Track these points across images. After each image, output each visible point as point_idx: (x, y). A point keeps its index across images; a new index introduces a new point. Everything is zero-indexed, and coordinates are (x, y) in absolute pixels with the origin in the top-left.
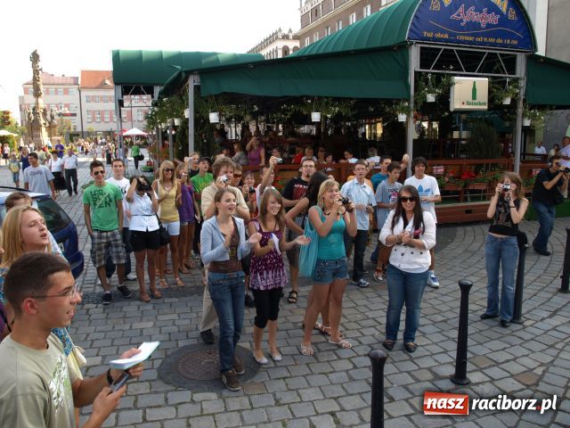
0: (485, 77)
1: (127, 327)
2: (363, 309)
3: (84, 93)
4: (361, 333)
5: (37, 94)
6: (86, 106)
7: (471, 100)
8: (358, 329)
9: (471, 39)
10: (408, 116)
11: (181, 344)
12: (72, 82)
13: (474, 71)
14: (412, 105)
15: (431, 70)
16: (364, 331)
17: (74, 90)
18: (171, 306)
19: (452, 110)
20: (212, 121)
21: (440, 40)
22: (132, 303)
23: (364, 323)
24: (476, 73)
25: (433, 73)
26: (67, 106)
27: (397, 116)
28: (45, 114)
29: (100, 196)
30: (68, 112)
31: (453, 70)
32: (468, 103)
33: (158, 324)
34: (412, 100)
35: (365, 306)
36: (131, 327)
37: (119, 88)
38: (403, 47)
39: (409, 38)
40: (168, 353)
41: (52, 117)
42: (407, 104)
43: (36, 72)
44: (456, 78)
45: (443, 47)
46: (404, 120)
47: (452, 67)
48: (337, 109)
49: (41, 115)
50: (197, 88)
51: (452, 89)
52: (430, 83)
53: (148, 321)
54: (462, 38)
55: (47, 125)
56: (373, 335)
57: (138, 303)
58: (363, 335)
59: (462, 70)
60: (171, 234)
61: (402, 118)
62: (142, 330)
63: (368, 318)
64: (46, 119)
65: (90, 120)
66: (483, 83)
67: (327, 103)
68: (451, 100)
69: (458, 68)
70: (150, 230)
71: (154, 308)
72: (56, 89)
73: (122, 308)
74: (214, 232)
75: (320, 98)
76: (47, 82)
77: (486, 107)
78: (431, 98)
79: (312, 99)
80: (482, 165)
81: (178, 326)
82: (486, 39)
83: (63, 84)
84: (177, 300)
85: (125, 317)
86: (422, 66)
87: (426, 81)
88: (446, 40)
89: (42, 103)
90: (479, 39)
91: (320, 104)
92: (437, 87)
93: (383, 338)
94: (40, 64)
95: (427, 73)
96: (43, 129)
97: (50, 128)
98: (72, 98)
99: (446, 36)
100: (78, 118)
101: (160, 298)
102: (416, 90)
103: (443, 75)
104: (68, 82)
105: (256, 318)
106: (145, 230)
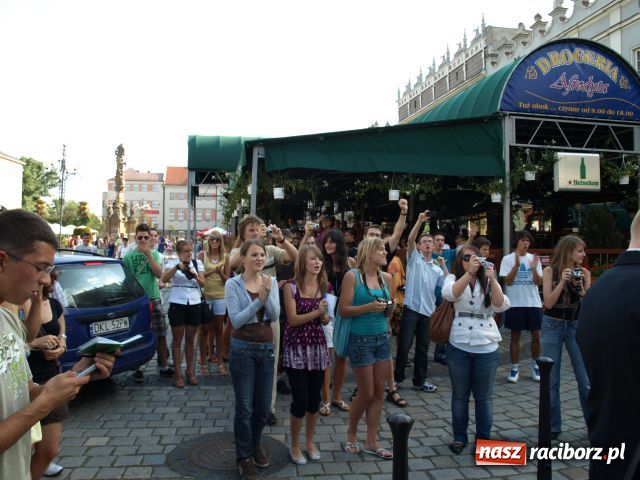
0: (596, 152)
1: (150, 410)
2: (434, 409)
3: (169, 190)
4: (425, 433)
5: (119, 188)
6: (170, 204)
7: (579, 179)
8: (421, 429)
9: (576, 110)
10: (503, 194)
11: (204, 431)
12: (157, 178)
13: (582, 146)
14: (508, 184)
15: (529, 145)
16: (429, 432)
17: (158, 186)
18: (206, 393)
19: (556, 190)
20: (276, 197)
21: (539, 111)
22: (163, 388)
23: (430, 423)
24: (584, 149)
25: (531, 148)
26: (150, 202)
27: (490, 197)
28: (125, 208)
29: (142, 262)
30: (149, 209)
31: (555, 145)
32: (576, 182)
33: (185, 410)
34: (508, 178)
35: (437, 405)
36: (153, 411)
37: (193, 174)
38: (496, 120)
39: (501, 109)
40: (186, 439)
41: (132, 213)
42: (501, 181)
43: (120, 165)
44: (559, 153)
45: (543, 120)
46: (499, 201)
47: (554, 142)
48: (418, 186)
49: (121, 210)
50: (261, 161)
51: (555, 166)
52: (528, 159)
53: (175, 406)
54: (565, 109)
55: (126, 220)
56: (439, 437)
57: (171, 388)
58: (427, 436)
59: (566, 145)
60: (216, 313)
61: (496, 198)
62: (164, 415)
63: (437, 418)
64: (125, 214)
65: (172, 218)
66: (593, 159)
67: (407, 180)
68: (555, 179)
69: (561, 142)
70: (191, 303)
71: (186, 394)
72: (140, 186)
73: (150, 391)
74: (239, 289)
75: (397, 174)
76: (131, 178)
77: (598, 187)
78: (530, 176)
79: (390, 174)
80: (598, 256)
81: (207, 414)
82: (593, 111)
83: (147, 181)
84: (215, 388)
85: (150, 400)
86: (519, 139)
87: (524, 156)
88: (546, 112)
89: (123, 197)
90: (585, 111)
91: (399, 181)
92: (537, 163)
93: (451, 440)
94: (124, 158)
95: (525, 148)
96: (122, 225)
97: (129, 223)
98: (156, 196)
99: (546, 107)
100: (160, 215)
101: (195, 385)
102: (511, 168)
103: (544, 150)
104: (153, 178)
105: (292, 405)
106: (186, 304)
